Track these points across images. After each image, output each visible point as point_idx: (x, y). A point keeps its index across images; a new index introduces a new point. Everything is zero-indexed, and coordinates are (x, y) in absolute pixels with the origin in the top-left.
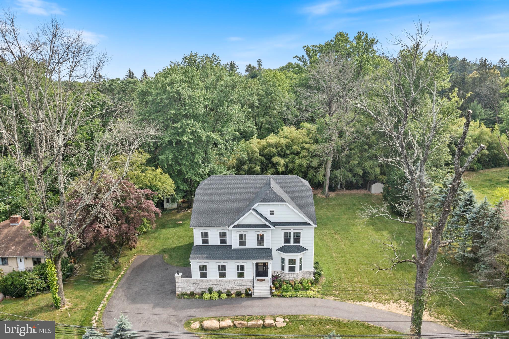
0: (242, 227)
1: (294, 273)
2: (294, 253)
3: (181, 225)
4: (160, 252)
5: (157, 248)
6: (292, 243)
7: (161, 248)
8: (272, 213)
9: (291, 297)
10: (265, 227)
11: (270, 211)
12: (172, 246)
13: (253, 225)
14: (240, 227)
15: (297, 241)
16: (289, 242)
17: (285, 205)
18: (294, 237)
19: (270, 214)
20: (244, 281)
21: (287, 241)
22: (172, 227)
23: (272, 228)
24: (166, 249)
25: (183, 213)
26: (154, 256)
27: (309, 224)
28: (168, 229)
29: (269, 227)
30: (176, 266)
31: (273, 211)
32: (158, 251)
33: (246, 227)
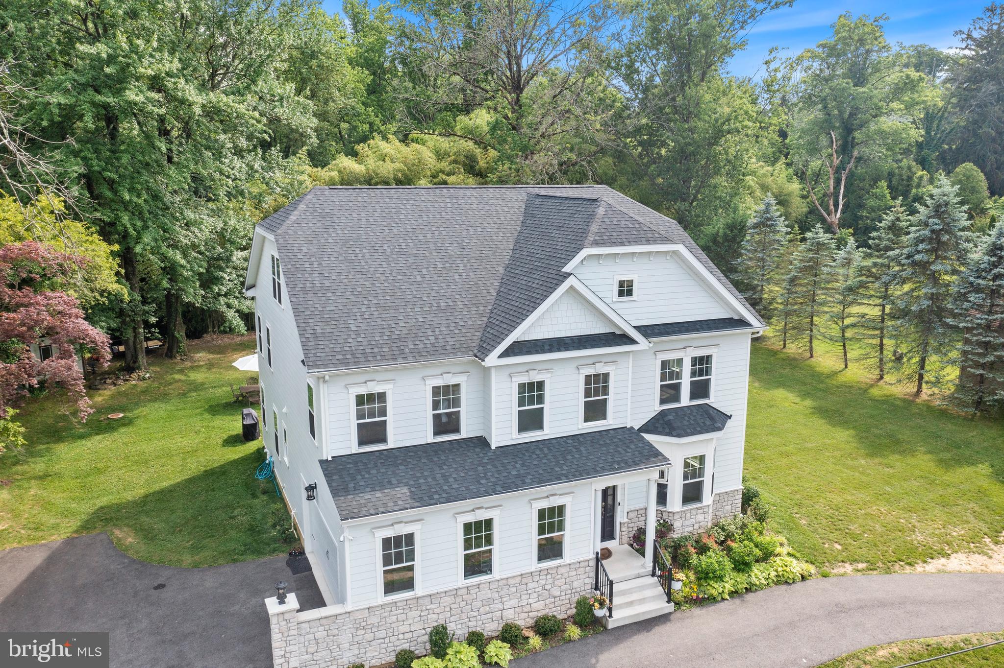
0: (537, 352)
1: (698, 505)
2: (700, 433)
3: (127, 423)
4: (87, 526)
5: (66, 513)
6: (685, 400)
7: (87, 508)
8: (625, 289)
9: (734, 594)
10: (617, 344)
11: (621, 284)
12: (129, 496)
13: (572, 338)
14: (529, 353)
15: (700, 389)
16: (677, 399)
17: (676, 253)
18: (693, 374)
19: (621, 294)
20: (562, 570)
21: (670, 392)
22: (90, 435)
23: (643, 343)
24: (109, 507)
25: (113, 388)
26: (69, 542)
27: (741, 323)
28: (80, 443)
29: (633, 342)
30: (196, 566)
31: (630, 283)
32: (74, 523)
33: (550, 351)
